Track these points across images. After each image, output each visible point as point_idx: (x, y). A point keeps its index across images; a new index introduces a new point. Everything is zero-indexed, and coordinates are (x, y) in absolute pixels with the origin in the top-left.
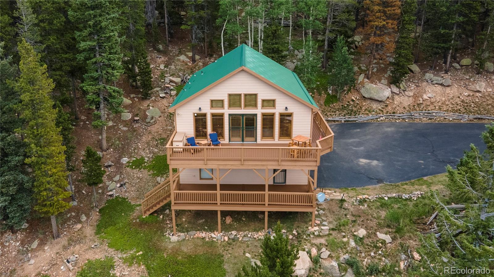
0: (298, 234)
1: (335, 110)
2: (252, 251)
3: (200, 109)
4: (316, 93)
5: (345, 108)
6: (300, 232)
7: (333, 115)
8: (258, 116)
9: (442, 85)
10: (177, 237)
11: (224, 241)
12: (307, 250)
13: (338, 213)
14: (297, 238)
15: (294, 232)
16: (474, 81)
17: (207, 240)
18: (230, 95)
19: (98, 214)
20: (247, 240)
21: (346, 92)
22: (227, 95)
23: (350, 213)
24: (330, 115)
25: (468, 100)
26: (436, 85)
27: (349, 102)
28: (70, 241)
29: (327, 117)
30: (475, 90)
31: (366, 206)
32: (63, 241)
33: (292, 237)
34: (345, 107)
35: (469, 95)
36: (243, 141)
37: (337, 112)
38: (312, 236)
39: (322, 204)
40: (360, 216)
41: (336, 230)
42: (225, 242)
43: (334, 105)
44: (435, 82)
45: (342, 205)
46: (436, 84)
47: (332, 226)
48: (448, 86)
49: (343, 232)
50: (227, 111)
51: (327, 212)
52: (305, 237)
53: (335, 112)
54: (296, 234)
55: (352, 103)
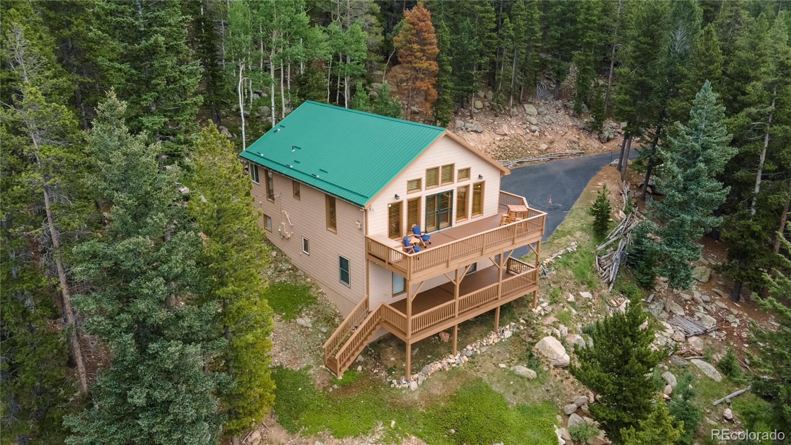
0: (527, 321)
2: (500, 359)
3: (396, 196)
6: (527, 318)
8: (454, 192)
9: (476, 132)
10: (416, 382)
11: (466, 362)
12: (550, 333)
13: (543, 285)
14: (527, 326)
15: (522, 321)
16: (498, 124)
17: (447, 370)
18: (428, 170)
20: (485, 350)
22: (425, 172)
23: (551, 281)
25: (502, 144)
26: (472, 133)
30: (503, 133)
33: (523, 327)
35: (501, 140)
36: (438, 229)
38: (540, 318)
41: (553, 303)
42: (468, 363)
44: (470, 129)
46: (472, 131)
47: (548, 301)
48: (481, 132)
49: (560, 302)
50: (425, 193)
52: (535, 322)
54: (525, 322)
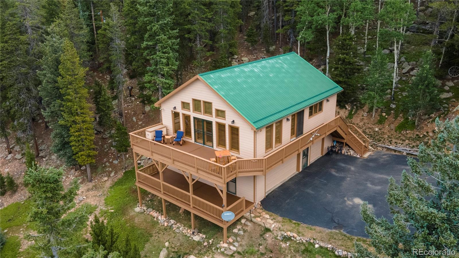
1: (404, 139)
2: (173, 242)
3: (175, 107)
4: (392, 115)
5: (419, 139)
6: (214, 243)
7: (399, 143)
8: (213, 123)
10: (140, 209)
11: (164, 225)
13: (255, 240)
14: (209, 246)
15: (210, 241)
17: (155, 220)
18: (193, 100)
19: (122, 174)
20: (178, 232)
21: (431, 120)
23: (265, 245)
24: (395, 142)
27: (427, 133)
28: (94, 187)
29: (389, 144)
31: (288, 245)
32: (90, 185)
33: (207, 244)
34: (420, 137)
36: (204, 144)
37: (407, 141)
38: (219, 251)
39: (248, 226)
40: (272, 252)
41: (241, 254)
42: (164, 227)
43: (408, 132)
45: (264, 234)
47: (240, 250)
50: (192, 114)
51: (246, 234)
52: (213, 249)
53: (404, 140)
54: (211, 243)
55: (431, 134)
